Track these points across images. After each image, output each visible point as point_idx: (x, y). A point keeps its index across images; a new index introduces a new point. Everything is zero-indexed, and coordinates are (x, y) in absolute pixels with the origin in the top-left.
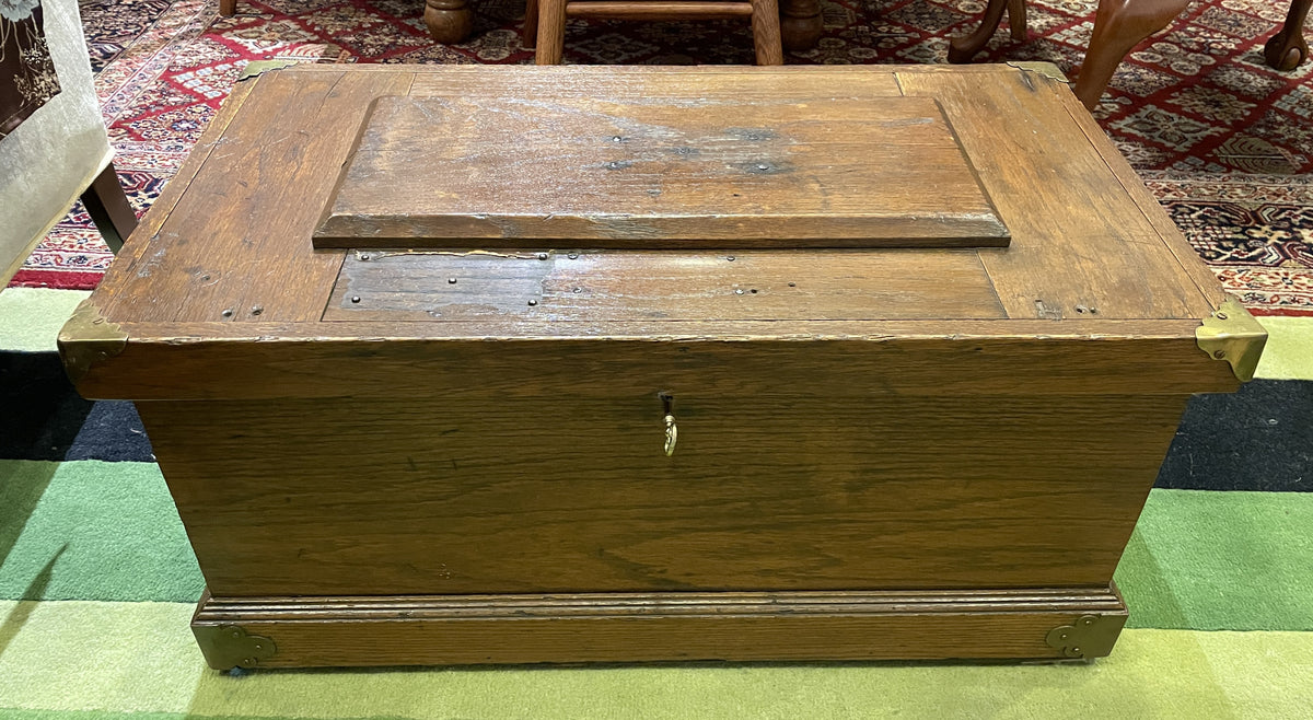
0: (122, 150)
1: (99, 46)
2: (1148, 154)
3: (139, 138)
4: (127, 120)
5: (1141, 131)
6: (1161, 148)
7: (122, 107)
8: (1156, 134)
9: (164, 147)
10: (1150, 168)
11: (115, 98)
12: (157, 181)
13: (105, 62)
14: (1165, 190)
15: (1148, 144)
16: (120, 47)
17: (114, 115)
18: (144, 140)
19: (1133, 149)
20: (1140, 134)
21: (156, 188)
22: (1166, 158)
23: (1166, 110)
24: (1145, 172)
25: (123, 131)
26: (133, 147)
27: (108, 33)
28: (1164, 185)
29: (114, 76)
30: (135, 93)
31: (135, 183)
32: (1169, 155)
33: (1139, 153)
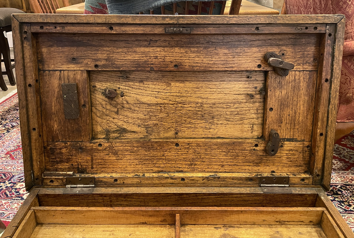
0: (6, 163)
1: (11, 123)
2: (341, 164)
3: (13, 159)
4: (11, 151)
5: (336, 154)
6: (345, 162)
7: (11, 146)
8: (342, 156)
9: (20, 162)
10: (343, 170)
11: (10, 143)
12: (13, 176)
13: (12, 129)
14: (351, 179)
15: (340, 160)
16: (18, 123)
17: (8, 149)
18: (14, 159)
19: (336, 162)
20: (336, 156)
21: (12, 179)
22: (348, 166)
23: (342, 146)
24: (343, 172)
25: (9, 155)
26: (10, 162)
27: (16, 118)
28: (350, 177)
29: (13, 134)
30: (17, 140)
31: (6, 177)
32: (348, 164)
33: (338, 163)
